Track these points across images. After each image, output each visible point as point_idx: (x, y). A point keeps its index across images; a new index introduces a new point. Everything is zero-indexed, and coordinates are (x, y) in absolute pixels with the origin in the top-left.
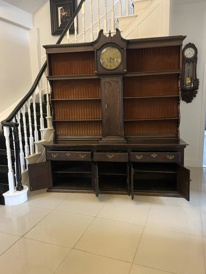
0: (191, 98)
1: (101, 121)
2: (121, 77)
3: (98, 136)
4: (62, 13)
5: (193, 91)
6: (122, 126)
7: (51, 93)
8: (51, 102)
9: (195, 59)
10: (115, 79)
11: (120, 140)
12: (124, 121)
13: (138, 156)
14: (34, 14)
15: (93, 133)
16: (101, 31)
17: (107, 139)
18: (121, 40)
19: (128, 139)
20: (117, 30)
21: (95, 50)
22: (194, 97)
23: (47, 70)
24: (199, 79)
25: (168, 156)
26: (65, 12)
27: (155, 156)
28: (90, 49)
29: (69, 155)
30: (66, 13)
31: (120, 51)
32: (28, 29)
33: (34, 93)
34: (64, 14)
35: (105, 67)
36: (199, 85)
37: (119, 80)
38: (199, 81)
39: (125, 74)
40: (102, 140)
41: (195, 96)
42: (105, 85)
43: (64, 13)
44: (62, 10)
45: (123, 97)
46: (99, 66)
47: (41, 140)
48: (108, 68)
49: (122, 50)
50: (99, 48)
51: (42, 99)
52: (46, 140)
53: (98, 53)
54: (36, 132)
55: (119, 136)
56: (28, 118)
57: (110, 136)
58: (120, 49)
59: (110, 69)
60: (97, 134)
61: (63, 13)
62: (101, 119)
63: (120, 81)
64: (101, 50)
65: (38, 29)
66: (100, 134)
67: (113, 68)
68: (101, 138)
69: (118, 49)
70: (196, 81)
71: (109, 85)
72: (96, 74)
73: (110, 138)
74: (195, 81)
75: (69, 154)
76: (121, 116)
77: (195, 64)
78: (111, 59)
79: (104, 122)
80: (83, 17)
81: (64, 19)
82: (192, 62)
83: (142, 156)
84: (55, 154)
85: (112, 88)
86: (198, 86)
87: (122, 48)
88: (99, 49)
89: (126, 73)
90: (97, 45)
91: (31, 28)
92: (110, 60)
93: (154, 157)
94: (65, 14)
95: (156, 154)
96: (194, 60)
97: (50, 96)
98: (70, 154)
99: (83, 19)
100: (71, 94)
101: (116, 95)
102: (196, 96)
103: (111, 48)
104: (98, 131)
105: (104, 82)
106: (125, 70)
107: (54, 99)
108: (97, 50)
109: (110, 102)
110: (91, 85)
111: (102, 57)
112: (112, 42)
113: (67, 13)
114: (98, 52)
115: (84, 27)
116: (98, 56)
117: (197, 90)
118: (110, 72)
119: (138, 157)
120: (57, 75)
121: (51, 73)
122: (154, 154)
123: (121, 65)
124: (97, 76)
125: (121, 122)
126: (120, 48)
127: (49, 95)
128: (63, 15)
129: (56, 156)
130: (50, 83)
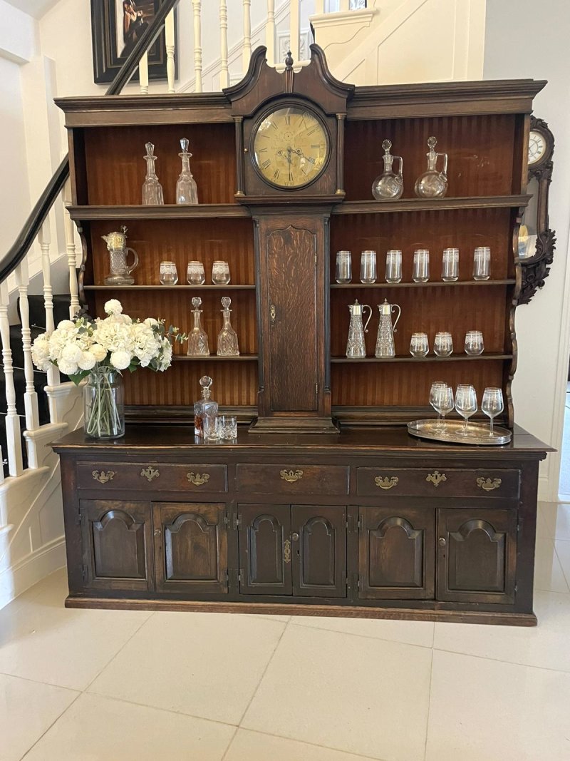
0: (532, 287)
1: (256, 362)
2: (325, 215)
3: (243, 411)
4: (129, 14)
5: (537, 268)
6: (323, 380)
7: (82, 263)
8: (82, 294)
9: (548, 168)
10: (304, 220)
11: (318, 428)
12: (332, 364)
13: (383, 479)
14: (38, 16)
15: (228, 400)
16: (260, 53)
17: (274, 423)
18: (329, 86)
19: (341, 423)
20: (315, 50)
21: (238, 120)
22: (537, 288)
23: (69, 185)
24: (554, 232)
25: (480, 481)
26: (136, 11)
27: (439, 479)
28: (219, 115)
29: (153, 474)
30: (139, 15)
31: (323, 123)
32: (21, 63)
33: (22, 262)
34: (134, 19)
35: (271, 178)
36: (554, 251)
37: (319, 224)
38: (554, 238)
39: (339, 203)
40: (257, 425)
41: (541, 284)
42: (270, 241)
43: (135, 14)
44: (129, 4)
45: (331, 283)
46: (250, 174)
47: (49, 422)
48: (282, 184)
49: (330, 121)
50: (250, 112)
51: (51, 285)
52: (65, 424)
53: (246, 129)
54: (30, 396)
55: (314, 414)
56: (2, 349)
57: (283, 414)
58: (324, 117)
59: (289, 185)
60: (240, 403)
61: (131, 13)
62: (256, 354)
63: (322, 230)
64: (256, 118)
65: (52, 64)
66: (248, 403)
67: (297, 183)
68: (254, 419)
69: (316, 116)
70: (546, 235)
71: (282, 240)
72: (239, 201)
73: (283, 418)
74: (544, 237)
75: (152, 471)
76: (323, 348)
77: (545, 182)
78: (291, 154)
79: (265, 365)
80: (196, 13)
81: (134, 34)
82: (535, 178)
83: (396, 479)
84: (103, 473)
85: (292, 251)
86: (552, 254)
87: (328, 116)
88: (250, 117)
89: (344, 200)
90: (244, 100)
91: (30, 60)
92: (289, 156)
93: (436, 482)
94: (139, 18)
95: (441, 473)
96: (544, 170)
97: (81, 276)
98: (156, 473)
99: (196, 18)
100: (152, 269)
101: (305, 276)
102: (544, 283)
103: (290, 112)
104: (244, 394)
105: (268, 233)
106: (339, 192)
107: (93, 284)
108: (246, 118)
109: (286, 298)
110: (220, 241)
111: (260, 144)
112: (297, 91)
113: (145, 15)
114: (247, 124)
115: (197, 46)
116: (246, 138)
117: (548, 266)
118: (288, 194)
119: (383, 484)
120: (105, 204)
121: (82, 196)
122: (436, 473)
123: (325, 175)
124: (240, 208)
125: (323, 366)
126: (322, 114)
127: (78, 271)
128: (131, 20)
129: (107, 478)
130: (81, 229)
